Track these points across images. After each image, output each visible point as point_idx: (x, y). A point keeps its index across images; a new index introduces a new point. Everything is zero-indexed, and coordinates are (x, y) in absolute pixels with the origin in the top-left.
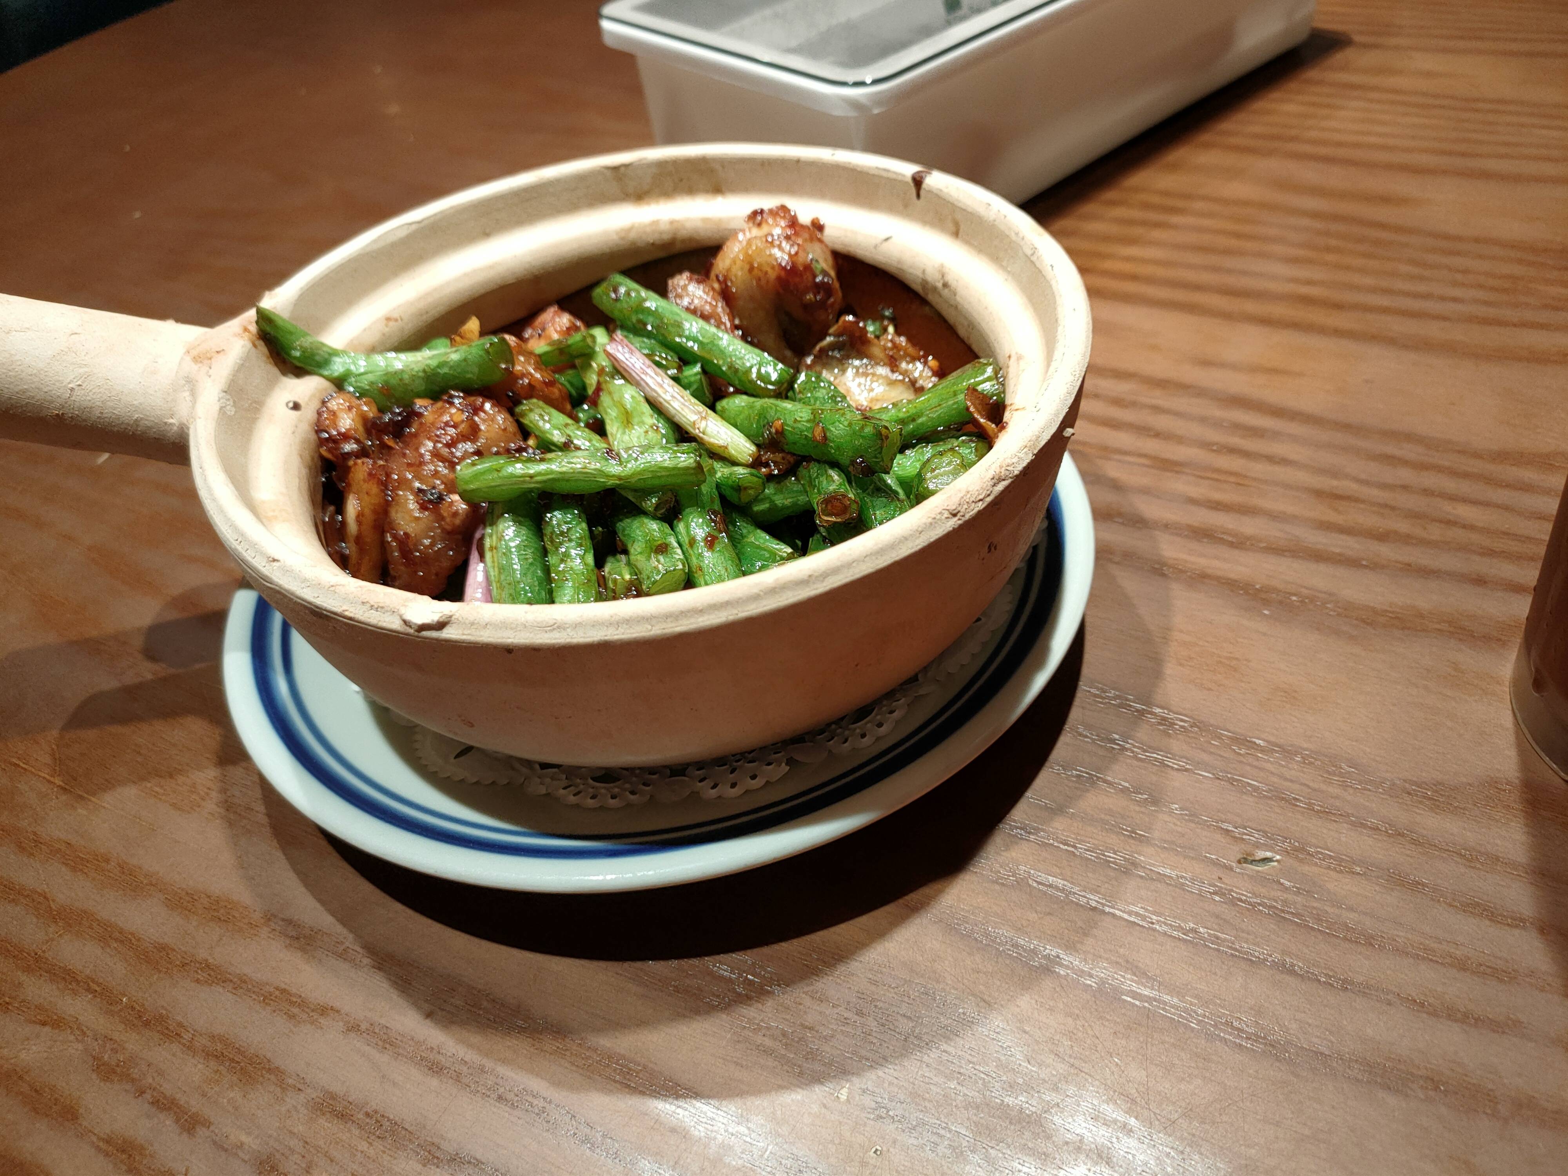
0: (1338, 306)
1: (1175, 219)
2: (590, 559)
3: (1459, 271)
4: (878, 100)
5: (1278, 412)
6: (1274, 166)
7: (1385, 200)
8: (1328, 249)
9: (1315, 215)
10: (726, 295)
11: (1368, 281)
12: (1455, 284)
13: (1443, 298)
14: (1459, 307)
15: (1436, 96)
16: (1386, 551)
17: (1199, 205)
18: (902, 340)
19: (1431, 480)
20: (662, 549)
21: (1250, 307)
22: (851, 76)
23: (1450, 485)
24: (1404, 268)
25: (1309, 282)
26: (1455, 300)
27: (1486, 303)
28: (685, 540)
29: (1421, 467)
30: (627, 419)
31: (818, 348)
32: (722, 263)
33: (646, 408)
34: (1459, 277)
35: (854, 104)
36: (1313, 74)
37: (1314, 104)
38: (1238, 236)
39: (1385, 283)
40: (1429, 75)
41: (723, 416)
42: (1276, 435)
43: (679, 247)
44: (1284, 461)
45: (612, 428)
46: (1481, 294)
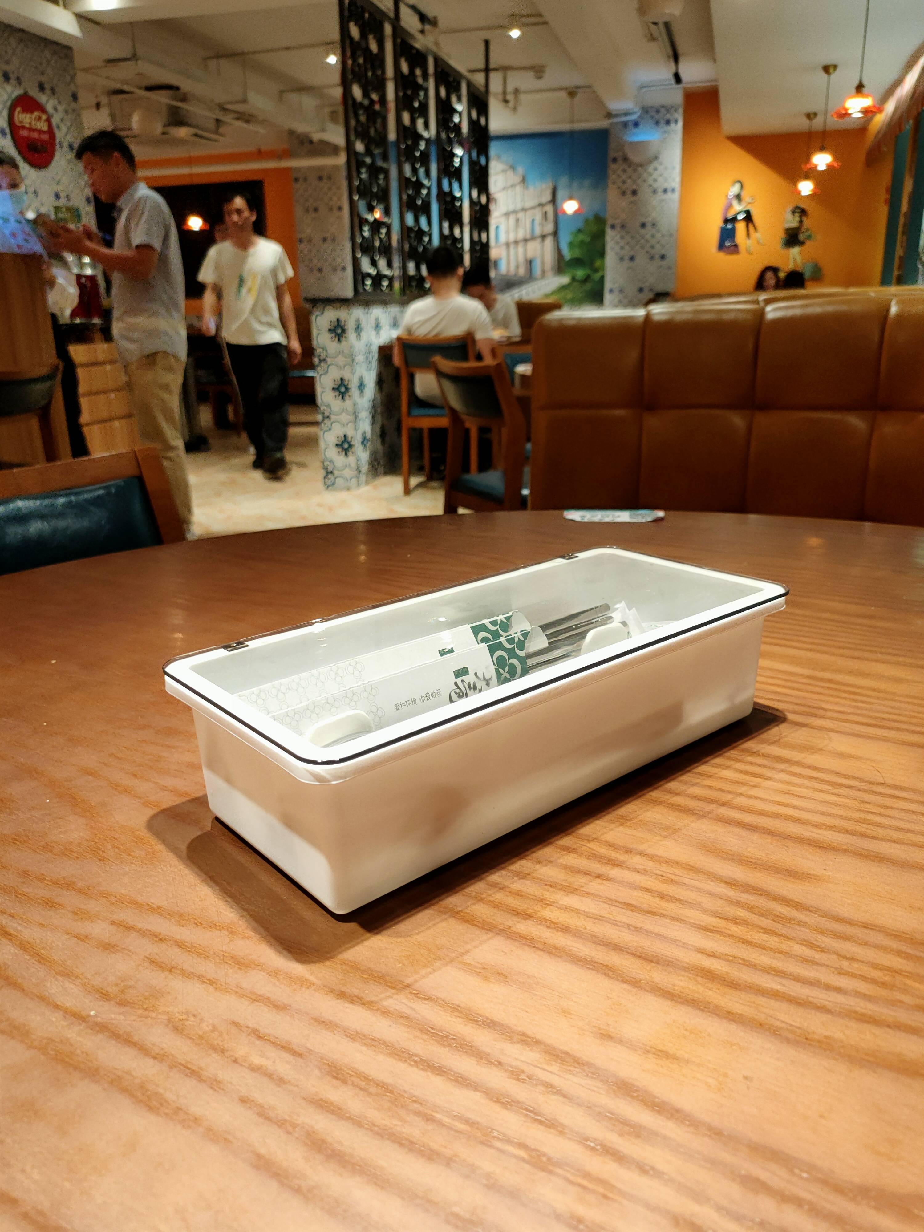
0: (734, 985)
1: (614, 872)
3: (845, 958)
7: (792, 874)
8: (735, 921)
9: (731, 883)
11: (765, 960)
12: (841, 972)
13: (828, 987)
14: (840, 998)
15: (846, 776)
17: (636, 861)
21: (658, 976)
24: (799, 949)
25: (712, 955)
26: (839, 990)
27: (865, 997)
34: (845, 964)
36: (750, 744)
37: (747, 773)
38: (662, 896)
39: (778, 964)
40: (843, 756)
46: (863, 987)
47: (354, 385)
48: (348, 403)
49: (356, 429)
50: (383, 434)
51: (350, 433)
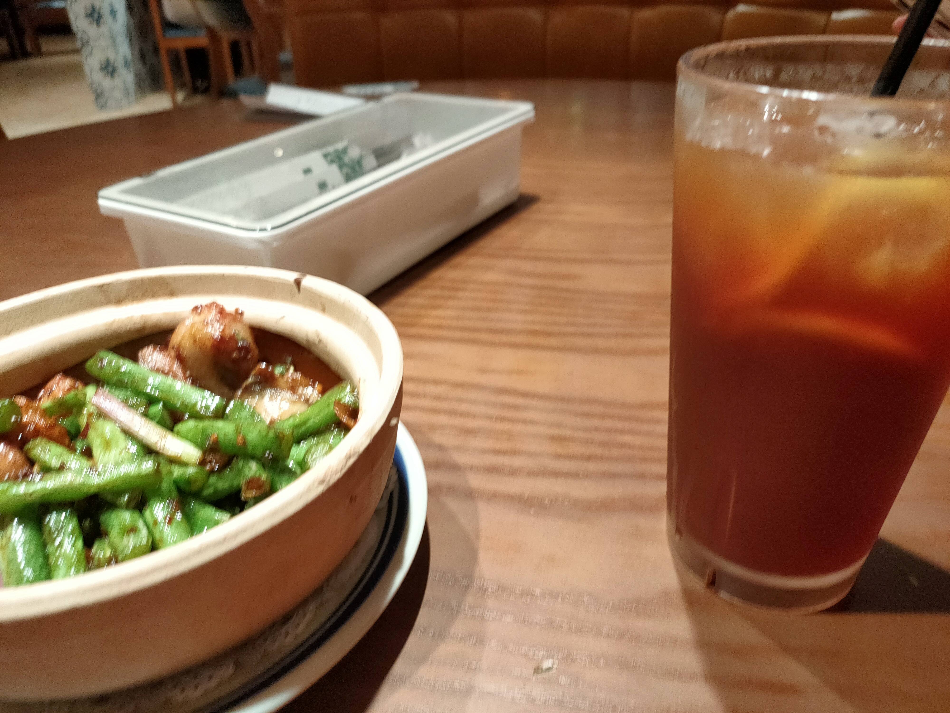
2: (80, 544)
4: (275, 238)
5: (525, 395)
6: (509, 263)
8: (541, 305)
9: (533, 287)
10: (180, 358)
11: (564, 320)
12: (607, 317)
13: (602, 325)
16: (591, 467)
17: (472, 286)
18: (298, 376)
19: (609, 423)
20: (133, 530)
21: (504, 338)
22: (258, 226)
23: (619, 425)
24: (581, 311)
28: (150, 522)
29: (603, 417)
30: (107, 445)
31: (244, 385)
32: (176, 339)
33: (121, 437)
34: (608, 314)
35: (260, 241)
39: (572, 320)
41: (178, 434)
42: (526, 408)
43: (147, 331)
44: (532, 422)
45: (97, 452)
47: (105, 11)
48: (104, 29)
49: (117, 53)
50: (143, 56)
51: (112, 56)
